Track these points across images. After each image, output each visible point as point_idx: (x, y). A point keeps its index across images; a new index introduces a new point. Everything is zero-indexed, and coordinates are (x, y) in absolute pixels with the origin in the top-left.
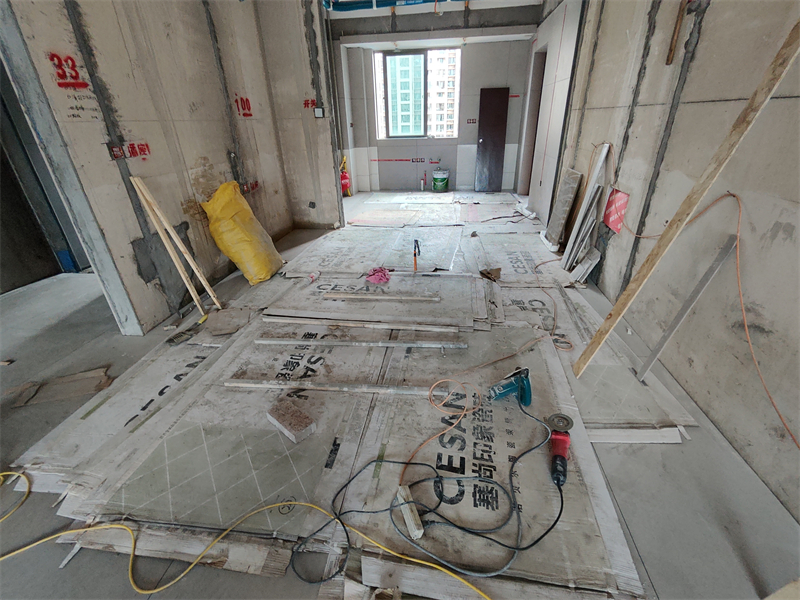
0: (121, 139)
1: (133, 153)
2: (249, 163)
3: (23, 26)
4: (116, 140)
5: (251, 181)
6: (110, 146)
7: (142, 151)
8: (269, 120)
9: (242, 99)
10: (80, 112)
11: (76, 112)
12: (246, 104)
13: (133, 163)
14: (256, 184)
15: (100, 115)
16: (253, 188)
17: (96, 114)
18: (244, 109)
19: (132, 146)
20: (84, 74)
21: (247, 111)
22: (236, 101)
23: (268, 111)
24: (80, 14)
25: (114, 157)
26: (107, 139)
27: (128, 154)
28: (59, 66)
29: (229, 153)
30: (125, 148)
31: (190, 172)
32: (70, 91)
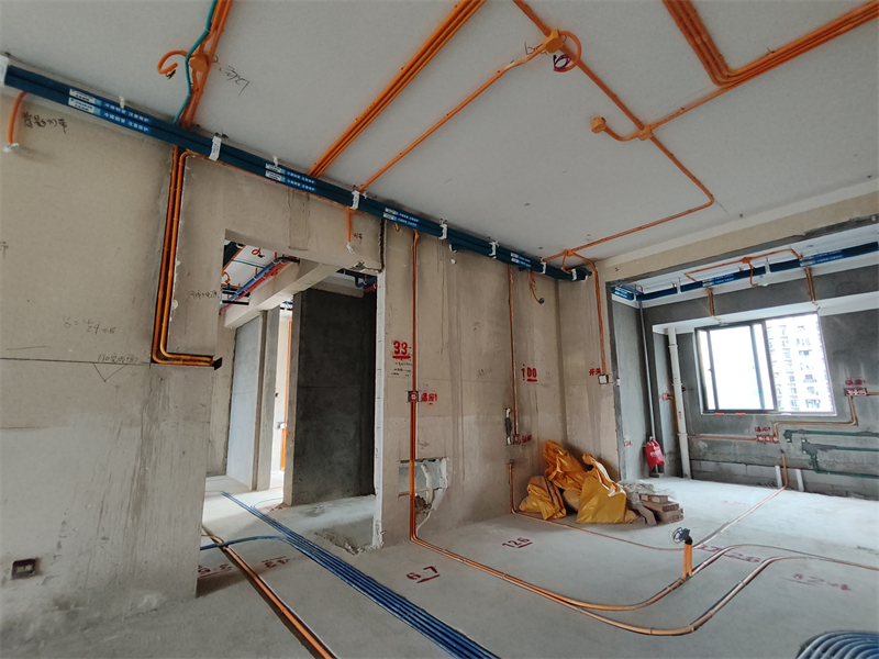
1: (424, 399)
2: (526, 419)
5: (525, 434)
6: (410, 394)
7: (431, 398)
8: (556, 387)
9: (529, 368)
10: (399, 372)
11: (395, 372)
12: (532, 372)
13: (421, 406)
14: (529, 438)
15: (411, 374)
16: (525, 441)
17: (409, 373)
18: (529, 376)
19: (425, 394)
20: (409, 352)
21: (532, 378)
22: (523, 370)
23: (556, 379)
25: (410, 401)
26: (410, 389)
27: (420, 399)
28: (398, 348)
29: (505, 409)
30: (420, 396)
31: (465, 417)
32: (399, 361)
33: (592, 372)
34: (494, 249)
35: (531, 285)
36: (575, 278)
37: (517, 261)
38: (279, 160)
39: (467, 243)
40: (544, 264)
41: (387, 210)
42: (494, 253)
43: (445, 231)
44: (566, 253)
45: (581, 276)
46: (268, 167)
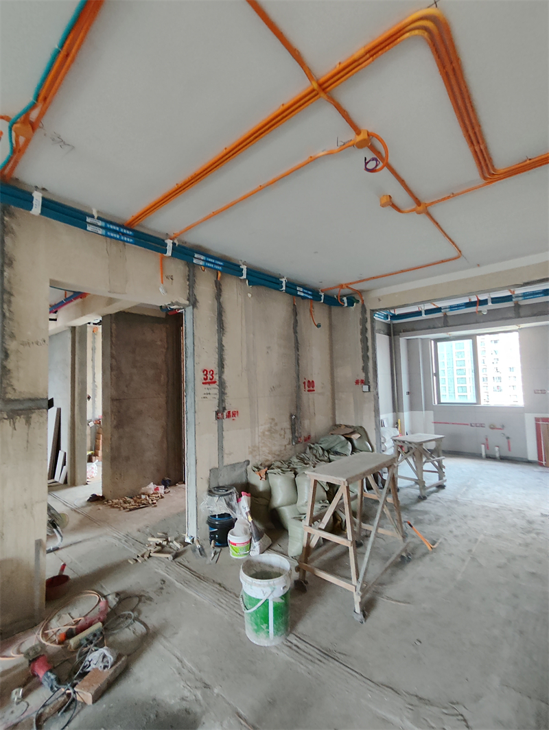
0: (224, 409)
1: (228, 416)
2: (306, 423)
3: (196, 358)
4: (221, 409)
5: (305, 434)
6: (217, 413)
7: (234, 415)
8: (329, 394)
9: (309, 381)
10: (208, 396)
11: (205, 396)
12: (311, 384)
13: (226, 422)
14: (309, 437)
15: (217, 397)
16: (306, 440)
17: (215, 396)
18: (309, 387)
19: (229, 412)
20: (216, 377)
21: (311, 389)
22: (304, 383)
23: (329, 387)
24: (223, 350)
25: (217, 418)
26: (217, 409)
27: (225, 416)
28: (206, 375)
29: (291, 415)
30: (225, 414)
31: (260, 427)
32: (207, 386)
33: (357, 382)
34: (284, 284)
35: (311, 311)
36: (346, 305)
37: (302, 294)
38: (98, 212)
39: (262, 280)
40: (322, 294)
41: (196, 256)
42: (284, 288)
43: (245, 272)
44: (341, 286)
45: (351, 303)
46: (88, 220)
